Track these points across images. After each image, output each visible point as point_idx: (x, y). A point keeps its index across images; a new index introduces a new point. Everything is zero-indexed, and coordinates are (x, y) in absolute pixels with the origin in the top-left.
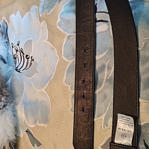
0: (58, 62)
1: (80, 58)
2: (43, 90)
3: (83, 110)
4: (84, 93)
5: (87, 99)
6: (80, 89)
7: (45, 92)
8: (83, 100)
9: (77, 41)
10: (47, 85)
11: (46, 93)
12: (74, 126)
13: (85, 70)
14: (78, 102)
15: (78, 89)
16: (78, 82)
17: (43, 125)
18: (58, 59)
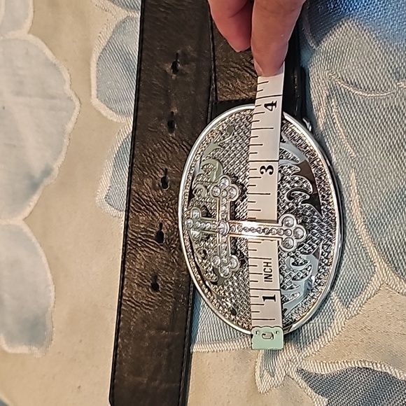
0: (74, 119)
1: (155, 95)
2: (18, 221)
3: (155, 287)
4: (161, 225)
5: (174, 248)
6: (147, 209)
7: (26, 229)
8: (158, 250)
9: (145, 25)
10: (32, 204)
11: (30, 234)
12: (116, 340)
13: (170, 141)
14: (138, 256)
15: (141, 209)
16: (141, 184)
17: (23, 349)
18: (77, 109)
